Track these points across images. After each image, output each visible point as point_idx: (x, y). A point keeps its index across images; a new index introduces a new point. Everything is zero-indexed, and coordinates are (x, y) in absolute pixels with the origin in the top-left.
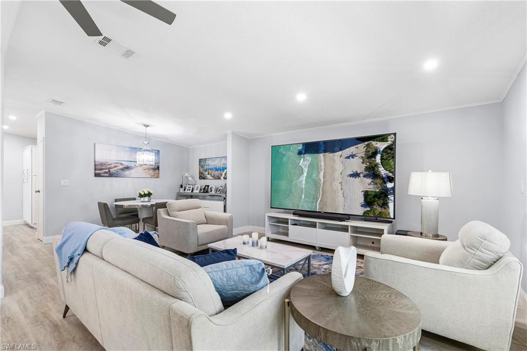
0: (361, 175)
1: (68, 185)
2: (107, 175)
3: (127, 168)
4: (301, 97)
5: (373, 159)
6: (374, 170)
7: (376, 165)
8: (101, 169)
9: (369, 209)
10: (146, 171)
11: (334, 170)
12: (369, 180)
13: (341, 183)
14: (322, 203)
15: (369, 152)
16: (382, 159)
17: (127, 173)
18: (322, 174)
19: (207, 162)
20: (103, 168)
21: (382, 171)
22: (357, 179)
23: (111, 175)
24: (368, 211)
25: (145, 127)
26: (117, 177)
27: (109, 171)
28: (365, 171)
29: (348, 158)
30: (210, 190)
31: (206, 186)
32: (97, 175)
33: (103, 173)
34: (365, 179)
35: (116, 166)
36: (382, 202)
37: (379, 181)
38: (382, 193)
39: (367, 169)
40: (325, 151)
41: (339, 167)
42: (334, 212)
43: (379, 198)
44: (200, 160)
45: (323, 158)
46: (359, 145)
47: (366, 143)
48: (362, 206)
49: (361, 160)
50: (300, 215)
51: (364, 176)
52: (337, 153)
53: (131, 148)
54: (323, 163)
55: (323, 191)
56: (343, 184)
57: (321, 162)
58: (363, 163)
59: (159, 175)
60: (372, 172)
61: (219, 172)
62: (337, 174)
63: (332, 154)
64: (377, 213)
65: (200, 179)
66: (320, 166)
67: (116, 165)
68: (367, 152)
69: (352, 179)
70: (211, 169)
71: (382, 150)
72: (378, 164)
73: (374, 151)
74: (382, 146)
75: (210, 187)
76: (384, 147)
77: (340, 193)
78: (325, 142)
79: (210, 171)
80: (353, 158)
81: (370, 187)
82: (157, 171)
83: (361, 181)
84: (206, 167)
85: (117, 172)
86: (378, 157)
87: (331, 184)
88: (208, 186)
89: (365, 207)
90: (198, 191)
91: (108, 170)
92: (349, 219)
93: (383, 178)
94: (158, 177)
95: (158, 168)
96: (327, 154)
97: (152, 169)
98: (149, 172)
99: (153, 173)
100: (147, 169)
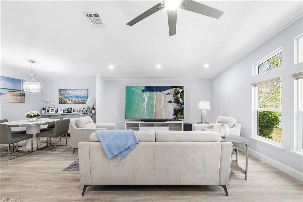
0: (173, 102)
4: (159, 66)
5: (177, 95)
6: (178, 100)
7: (179, 98)
9: (176, 116)
11: (161, 99)
12: (176, 104)
13: (164, 105)
14: (155, 115)
15: (176, 92)
16: (181, 95)
18: (155, 101)
19: (67, 92)
21: (181, 100)
22: (171, 104)
24: (175, 117)
25: (30, 63)
28: (174, 100)
29: (167, 94)
30: (73, 111)
31: (68, 108)
34: (174, 104)
36: (181, 113)
37: (179, 104)
38: (181, 109)
39: (175, 99)
40: (156, 91)
41: (163, 98)
42: (161, 118)
43: (180, 112)
44: (60, 91)
45: (155, 94)
46: (171, 89)
47: (175, 88)
48: (173, 115)
49: (173, 96)
50: (145, 121)
51: (174, 103)
52: (162, 92)
54: (155, 96)
55: (155, 109)
56: (165, 106)
57: (154, 96)
58: (173, 97)
59: (24, 101)
60: (177, 101)
61: (80, 99)
62: (162, 102)
63: (160, 92)
64: (179, 117)
65: (59, 103)
66: (154, 98)
68: (175, 92)
69: (169, 104)
70: (71, 97)
71: (181, 92)
72: (179, 97)
73: (178, 92)
74: (181, 90)
75: (73, 109)
76: (181, 91)
77: (164, 109)
78: (156, 87)
79: (70, 98)
80: (169, 94)
81: (176, 107)
82: (23, 97)
83: (173, 105)
84: (66, 95)
86: (179, 95)
87: (160, 106)
88: (71, 108)
89: (174, 116)
90: (62, 112)
92: (168, 121)
93: (181, 103)
94: (24, 102)
95: (24, 95)
96: (157, 92)
97: (19, 95)
98: (17, 98)
99: (20, 98)
100: (15, 96)
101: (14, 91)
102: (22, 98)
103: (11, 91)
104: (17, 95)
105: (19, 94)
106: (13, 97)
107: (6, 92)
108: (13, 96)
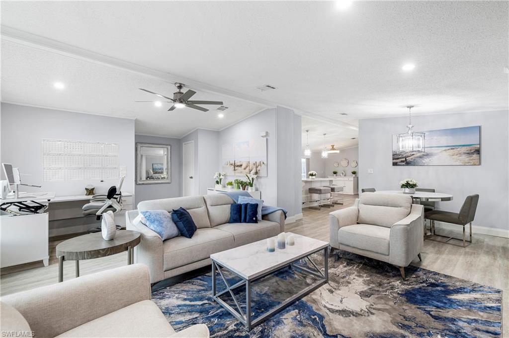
1: (372, 172)
2: (404, 164)
3: (427, 155)
8: (398, 159)
10: (455, 157)
17: (426, 160)
20: (400, 157)
23: (408, 163)
25: (409, 109)
26: (414, 165)
27: (406, 160)
32: (395, 164)
33: (400, 162)
35: (413, 155)
53: (430, 131)
59: (480, 162)
67: (413, 153)
82: (476, 155)
85: (415, 160)
91: (404, 159)
94: (479, 164)
95: (478, 152)
97: (465, 153)
98: (461, 158)
99: (468, 159)
100: (457, 155)
101: (453, 147)
102: (472, 158)
103: (448, 148)
104: (460, 154)
105: (465, 151)
106: (453, 157)
107: (440, 151)
108: (453, 155)
